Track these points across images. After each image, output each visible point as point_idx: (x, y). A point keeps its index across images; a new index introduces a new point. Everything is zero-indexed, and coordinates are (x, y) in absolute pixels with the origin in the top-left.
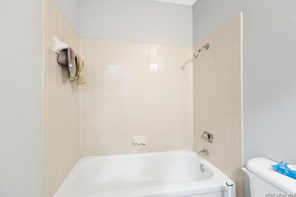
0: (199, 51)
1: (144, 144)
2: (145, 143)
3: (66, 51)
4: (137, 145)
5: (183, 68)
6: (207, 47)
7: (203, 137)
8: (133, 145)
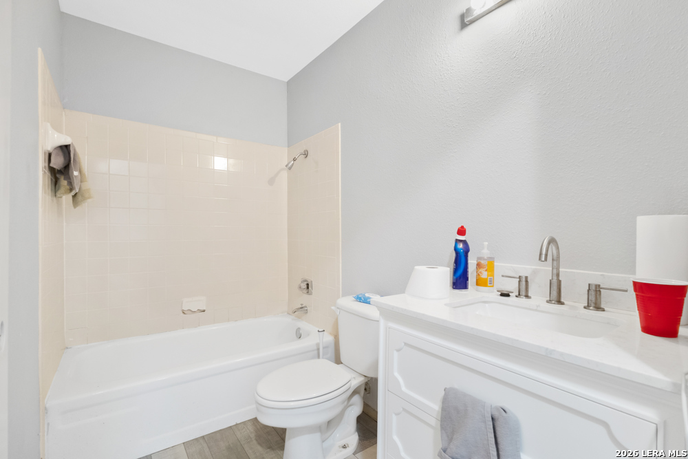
0: (294, 160)
1: (204, 311)
2: (204, 309)
3: (65, 149)
4: (190, 312)
5: (271, 181)
6: (306, 154)
7: (300, 287)
8: (182, 314)
